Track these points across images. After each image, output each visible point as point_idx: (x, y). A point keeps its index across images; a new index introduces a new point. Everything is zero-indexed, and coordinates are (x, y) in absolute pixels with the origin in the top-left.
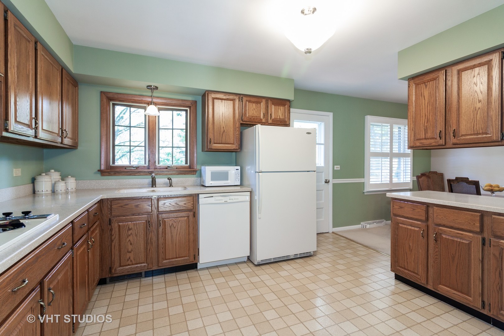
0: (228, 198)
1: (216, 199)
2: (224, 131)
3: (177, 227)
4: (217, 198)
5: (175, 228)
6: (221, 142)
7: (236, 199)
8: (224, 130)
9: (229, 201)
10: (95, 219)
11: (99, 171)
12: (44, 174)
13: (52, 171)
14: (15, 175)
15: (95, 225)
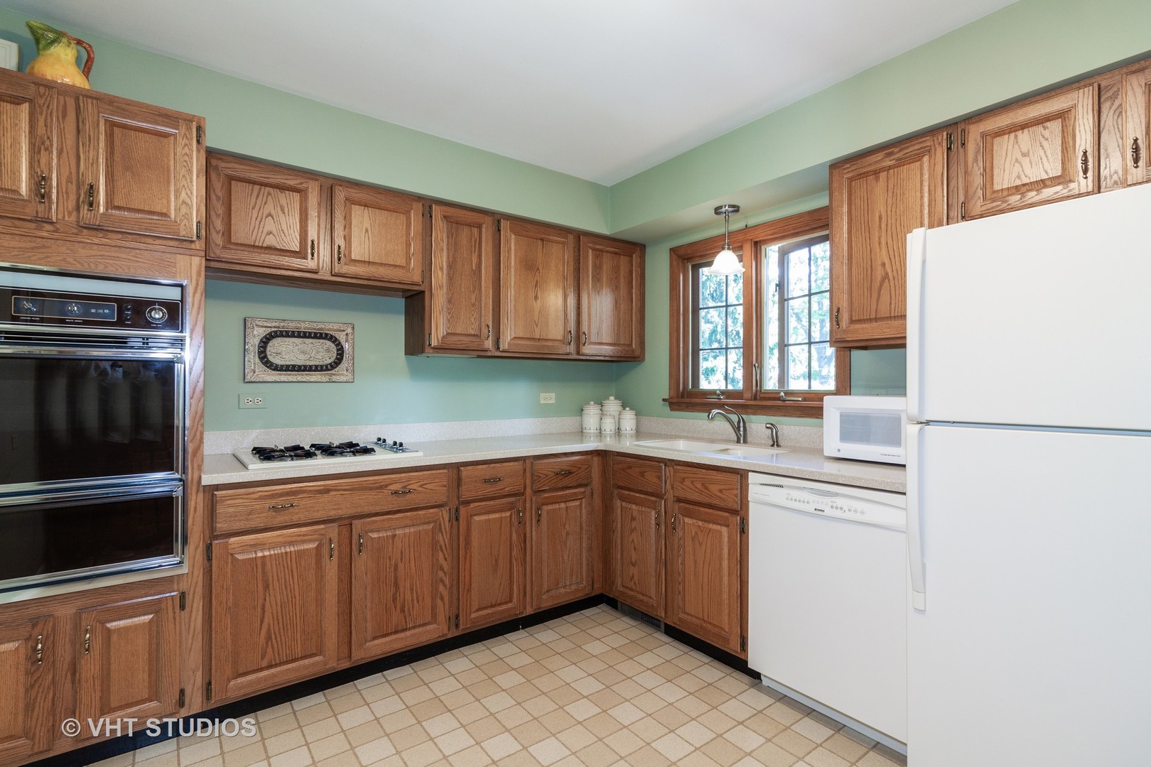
0: (828, 500)
1: (790, 497)
2: (886, 276)
3: (704, 543)
4: (796, 494)
5: (701, 544)
6: (873, 316)
7: (856, 511)
8: (887, 274)
9: (828, 512)
10: (566, 482)
11: (664, 400)
12: (592, 403)
13: (612, 398)
14: (542, 402)
15: (568, 492)
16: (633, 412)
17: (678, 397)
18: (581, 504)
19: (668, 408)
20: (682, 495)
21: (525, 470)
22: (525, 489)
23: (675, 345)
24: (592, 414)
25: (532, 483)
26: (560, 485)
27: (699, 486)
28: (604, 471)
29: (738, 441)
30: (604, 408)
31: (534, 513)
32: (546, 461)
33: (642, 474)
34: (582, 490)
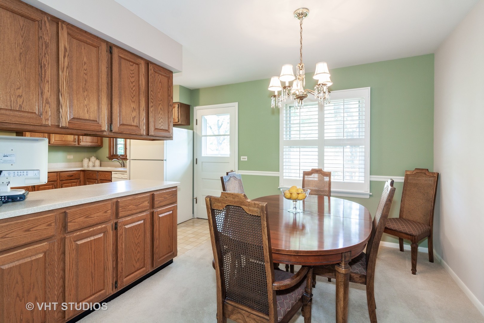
10: (71, 178)
11: (107, 157)
12: (86, 158)
13: (93, 157)
14: (68, 158)
15: (71, 181)
16: (99, 161)
17: (111, 156)
18: (76, 184)
19: (108, 159)
20: (101, 178)
21: (57, 175)
22: (57, 180)
23: (110, 144)
24: (86, 161)
25: (60, 178)
26: (69, 179)
27: (104, 176)
28: (84, 176)
29: (122, 167)
30: (90, 160)
31: (60, 186)
32: (64, 173)
33: (93, 175)
34: (77, 180)
